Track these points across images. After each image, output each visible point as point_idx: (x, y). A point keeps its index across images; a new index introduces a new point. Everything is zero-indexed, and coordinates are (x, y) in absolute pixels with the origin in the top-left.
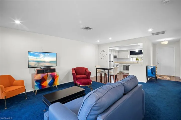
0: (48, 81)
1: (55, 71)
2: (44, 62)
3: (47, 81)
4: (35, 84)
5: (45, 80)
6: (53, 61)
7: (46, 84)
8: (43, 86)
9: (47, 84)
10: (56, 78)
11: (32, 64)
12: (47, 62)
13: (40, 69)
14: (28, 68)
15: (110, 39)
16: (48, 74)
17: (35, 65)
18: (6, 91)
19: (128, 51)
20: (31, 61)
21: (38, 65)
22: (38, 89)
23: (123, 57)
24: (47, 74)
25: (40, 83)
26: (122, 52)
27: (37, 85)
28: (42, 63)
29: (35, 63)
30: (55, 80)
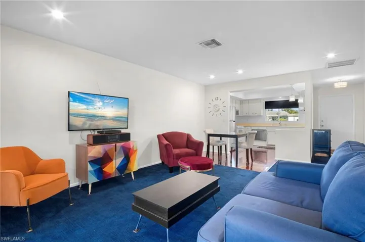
0: (117, 162)
1: (130, 140)
2: (103, 118)
3: (114, 161)
4: (90, 168)
5: (111, 160)
6: (122, 117)
7: (112, 168)
8: (105, 172)
9: (114, 169)
10: (131, 155)
11: (77, 122)
12: (110, 118)
13: (96, 133)
14: (69, 130)
15: (240, 72)
16: (116, 145)
17: (84, 124)
18: (28, 187)
19: (262, 101)
20: (74, 115)
21: (90, 125)
22: (95, 180)
23: (251, 114)
24: (114, 144)
25: (99, 167)
26: (249, 103)
27: (94, 171)
28: (99, 120)
29: (83, 119)
30: (131, 159)
